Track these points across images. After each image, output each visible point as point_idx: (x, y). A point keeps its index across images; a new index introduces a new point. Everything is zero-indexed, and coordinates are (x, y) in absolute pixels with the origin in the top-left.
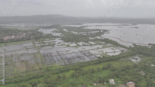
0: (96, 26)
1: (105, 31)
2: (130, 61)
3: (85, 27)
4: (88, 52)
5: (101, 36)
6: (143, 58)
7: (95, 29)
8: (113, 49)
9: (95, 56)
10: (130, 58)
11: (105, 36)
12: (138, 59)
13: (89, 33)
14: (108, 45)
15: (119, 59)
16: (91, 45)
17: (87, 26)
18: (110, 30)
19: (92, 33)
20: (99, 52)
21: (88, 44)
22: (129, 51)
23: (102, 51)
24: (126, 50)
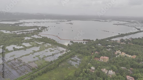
0: (35, 22)
1: (44, 28)
2: (71, 65)
3: (21, 23)
4: (18, 60)
5: (39, 35)
6: (82, 58)
7: (33, 26)
8: (51, 51)
10: (70, 61)
11: (43, 34)
12: (77, 60)
13: (26, 31)
14: (46, 46)
16: (25, 48)
17: (25, 23)
18: (49, 27)
19: (28, 31)
20: (34, 58)
22: (68, 51)
23: (38, 56)
24: (65, 50)
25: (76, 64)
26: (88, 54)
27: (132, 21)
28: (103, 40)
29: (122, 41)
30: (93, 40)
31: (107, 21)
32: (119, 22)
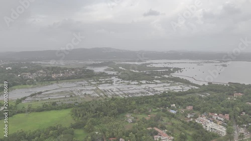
0: (165, 63)
1: (176, 69)
3: (149, 64)
5: (170, 75)
7: (163, 67)
16: (157, 83)
19: (158, 71)
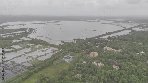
1: (32, 30)
2: (64, 62)
3: (6, 26)
4: (11, 62)
5: (28, 37)
6: (74, 55)
7: (19, 28)
8: (43, 51)
9: (23, 66)
10: (63, 58)
11: (32, 36)
12: (70, 57)
13: (12, 34)
14: (38, 47)
15: (52, 63)
17: (9, 26)
18: (37, 28)
19: (15, 34)
20: (27, 58)
21: (11, 49)
22: (60, 50)
23: (31, 57)
25: (69, 61)
26: (79, 52)
27: (119, 20)
28: (92, 38)
29: (109, 38)
30: (83, 39)
31: (95, 21)
32: (106, 21)
